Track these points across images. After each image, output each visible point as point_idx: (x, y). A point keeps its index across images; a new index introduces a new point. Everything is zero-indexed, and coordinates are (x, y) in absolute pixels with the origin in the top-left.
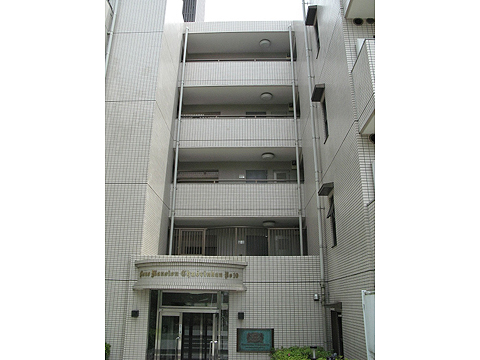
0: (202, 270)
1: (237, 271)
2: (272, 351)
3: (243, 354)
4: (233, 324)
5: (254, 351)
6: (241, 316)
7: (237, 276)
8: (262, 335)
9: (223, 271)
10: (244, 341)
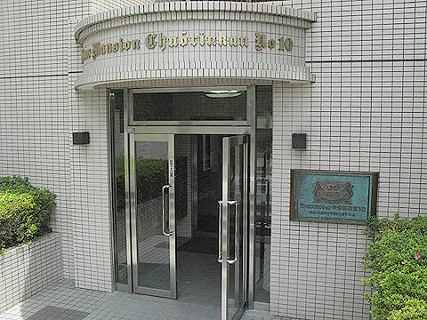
0: (194, 30)
1: (287, 33)
2: (373, 225)
3: (304, 227)
4: (283, 162)
5: (328, 221)
6: (299, 141)
7: (288, 45)
8: (349, 188)
9: (250, 32)
10: (308, 198)
